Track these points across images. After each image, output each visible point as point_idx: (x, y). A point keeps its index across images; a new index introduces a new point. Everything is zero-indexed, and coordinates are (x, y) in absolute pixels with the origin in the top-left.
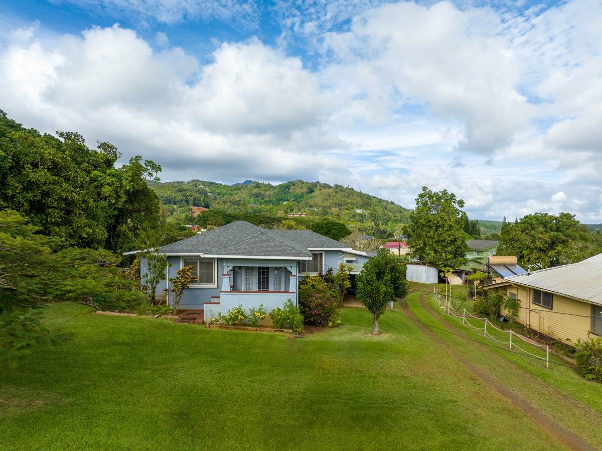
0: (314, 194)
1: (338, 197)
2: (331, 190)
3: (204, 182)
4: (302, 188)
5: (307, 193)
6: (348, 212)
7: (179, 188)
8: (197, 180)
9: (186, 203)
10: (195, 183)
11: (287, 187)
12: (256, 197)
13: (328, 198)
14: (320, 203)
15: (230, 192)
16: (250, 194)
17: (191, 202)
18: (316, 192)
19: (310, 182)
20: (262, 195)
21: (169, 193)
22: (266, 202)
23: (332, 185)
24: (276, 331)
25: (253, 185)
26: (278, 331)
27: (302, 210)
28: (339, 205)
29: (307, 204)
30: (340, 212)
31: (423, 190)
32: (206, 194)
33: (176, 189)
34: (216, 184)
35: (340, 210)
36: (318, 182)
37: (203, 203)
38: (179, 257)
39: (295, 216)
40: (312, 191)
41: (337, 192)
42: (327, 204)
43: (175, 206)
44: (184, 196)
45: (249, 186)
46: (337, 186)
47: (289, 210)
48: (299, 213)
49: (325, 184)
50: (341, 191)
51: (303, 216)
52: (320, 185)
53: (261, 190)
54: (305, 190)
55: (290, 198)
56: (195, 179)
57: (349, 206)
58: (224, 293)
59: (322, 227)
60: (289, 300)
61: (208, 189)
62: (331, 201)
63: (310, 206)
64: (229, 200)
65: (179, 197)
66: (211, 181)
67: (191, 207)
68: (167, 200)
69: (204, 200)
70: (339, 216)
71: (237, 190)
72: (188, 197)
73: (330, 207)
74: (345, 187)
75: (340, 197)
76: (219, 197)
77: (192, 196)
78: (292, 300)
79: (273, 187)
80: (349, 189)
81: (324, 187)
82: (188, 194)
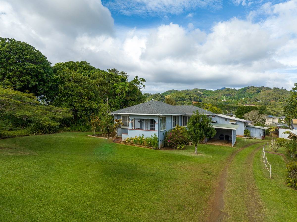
0: (260, 93)
1: (275, 94)
2: (271, 91)
3: (200, 89)
4: (253, 90)
5: (256, 93)
6: (281, 103)
7: (187, 93)
8: (197, 89)
9: (190, 100)
10: (196, 90)
11: (245, 90)
12: (227, 96)
13: (269, 95)
14: (264, 98)
15: (213, 94)
16: (223, 95)
17: (193, 99)
18: (262, 92)
19: (259, 87)
20: (230, 94)
21: (182, 95)
22: (232, 98)
23: (272, 88)
24: (146, 147)
25: (225, 90)
26: (147, 147)
27: (253, 102)
28: (276, 99)
29: (255, 99)
30: (276, 103)
31: (295, 85)
32: (200, 95)
33: (186, 93)
34: (206, 90)
35: (276, 102)
36: (263, 87)
37: (199, 100)
38: (120, 115)
39: (248, 105)
40: (259, 92)
41: (274, 92)
42: (267, 98)
43: (185, 102)
44: (189, 96)
45: (223, 90)
46: (275, 88)
47: (244, 102)
48: (250, 104)
49: (267, 87)
50: (278, 91)
51: (253, 105)
52: (264, 88)
53: (229, 92)
54: (255, 91)
55: (246, 96)
56: (196, 88)
57: (282, 100)
58: (130, 130)
59: (243, 109)
60: (155, 134)
61: (201, 93)
62: (271, 97)
63: (257, 100)
64: (212, 98)
65: (187, 97)
66: (203, 89)
67: (193, 102)
68: (181, 99)
69: (199, 98)
70: (275, 105)
71: (217, 93)
72: (191, 97)
73: (270, 100)
74: (280, 89)
75: (276, 95)
76: (207, 96)
77: (193, 96)
78: (156, 134)
79: (237, 90)
80: (283, 89)
81: (267, 89)
82: (191, 95)
